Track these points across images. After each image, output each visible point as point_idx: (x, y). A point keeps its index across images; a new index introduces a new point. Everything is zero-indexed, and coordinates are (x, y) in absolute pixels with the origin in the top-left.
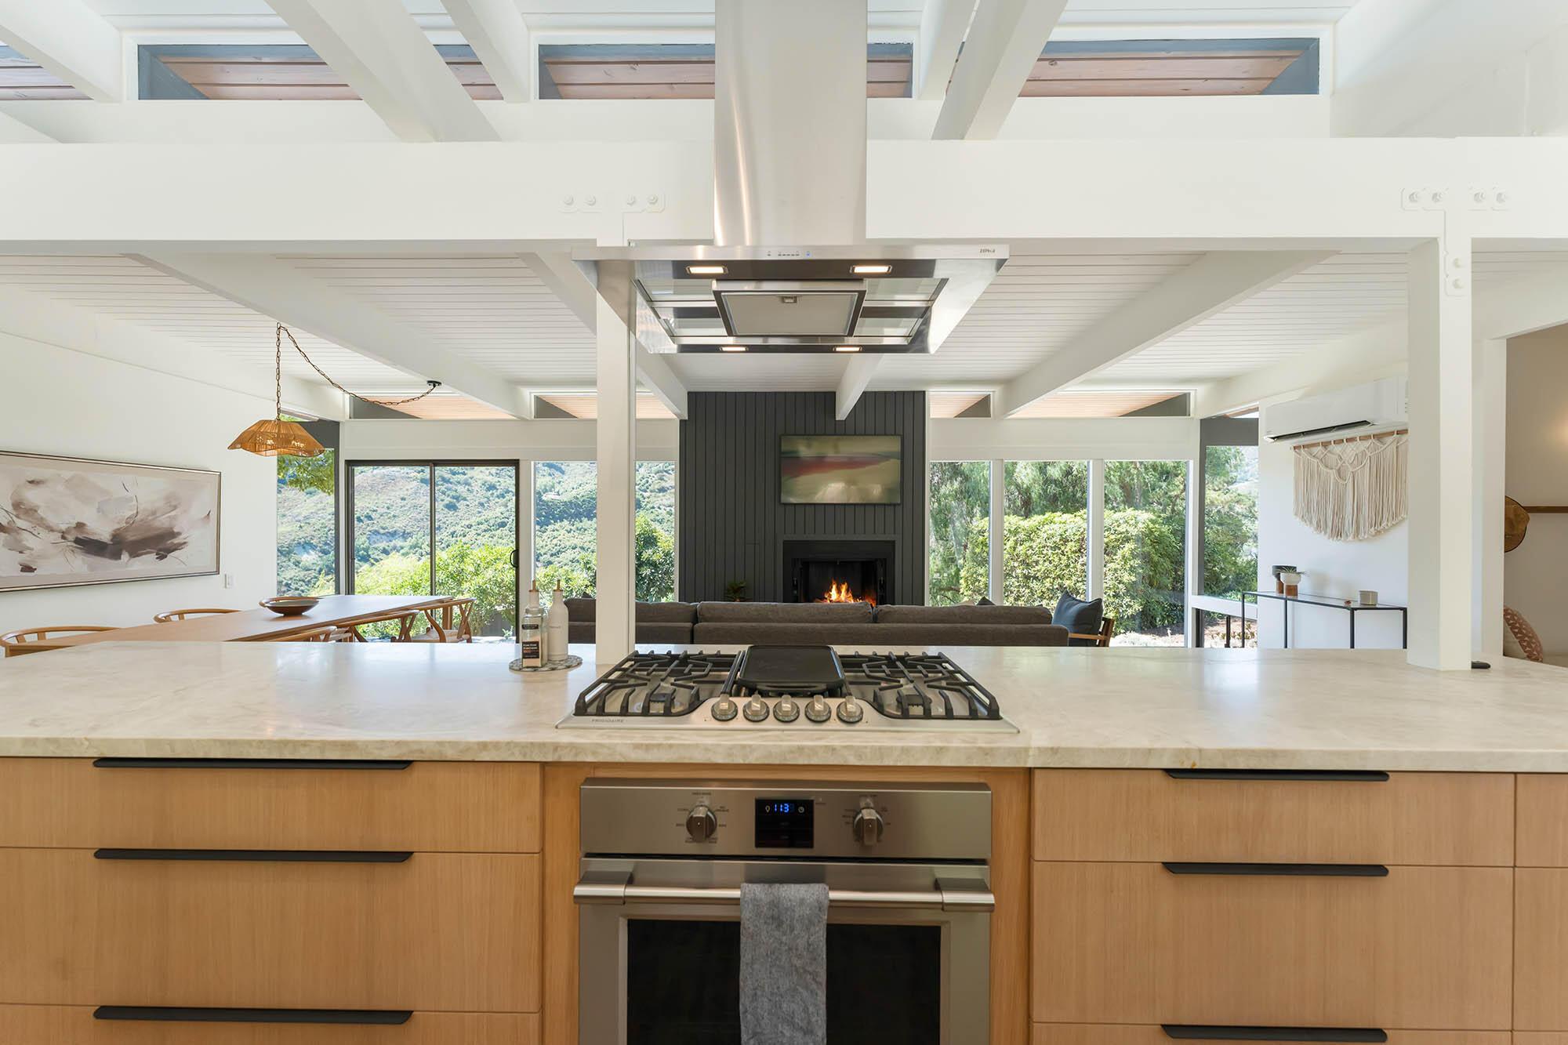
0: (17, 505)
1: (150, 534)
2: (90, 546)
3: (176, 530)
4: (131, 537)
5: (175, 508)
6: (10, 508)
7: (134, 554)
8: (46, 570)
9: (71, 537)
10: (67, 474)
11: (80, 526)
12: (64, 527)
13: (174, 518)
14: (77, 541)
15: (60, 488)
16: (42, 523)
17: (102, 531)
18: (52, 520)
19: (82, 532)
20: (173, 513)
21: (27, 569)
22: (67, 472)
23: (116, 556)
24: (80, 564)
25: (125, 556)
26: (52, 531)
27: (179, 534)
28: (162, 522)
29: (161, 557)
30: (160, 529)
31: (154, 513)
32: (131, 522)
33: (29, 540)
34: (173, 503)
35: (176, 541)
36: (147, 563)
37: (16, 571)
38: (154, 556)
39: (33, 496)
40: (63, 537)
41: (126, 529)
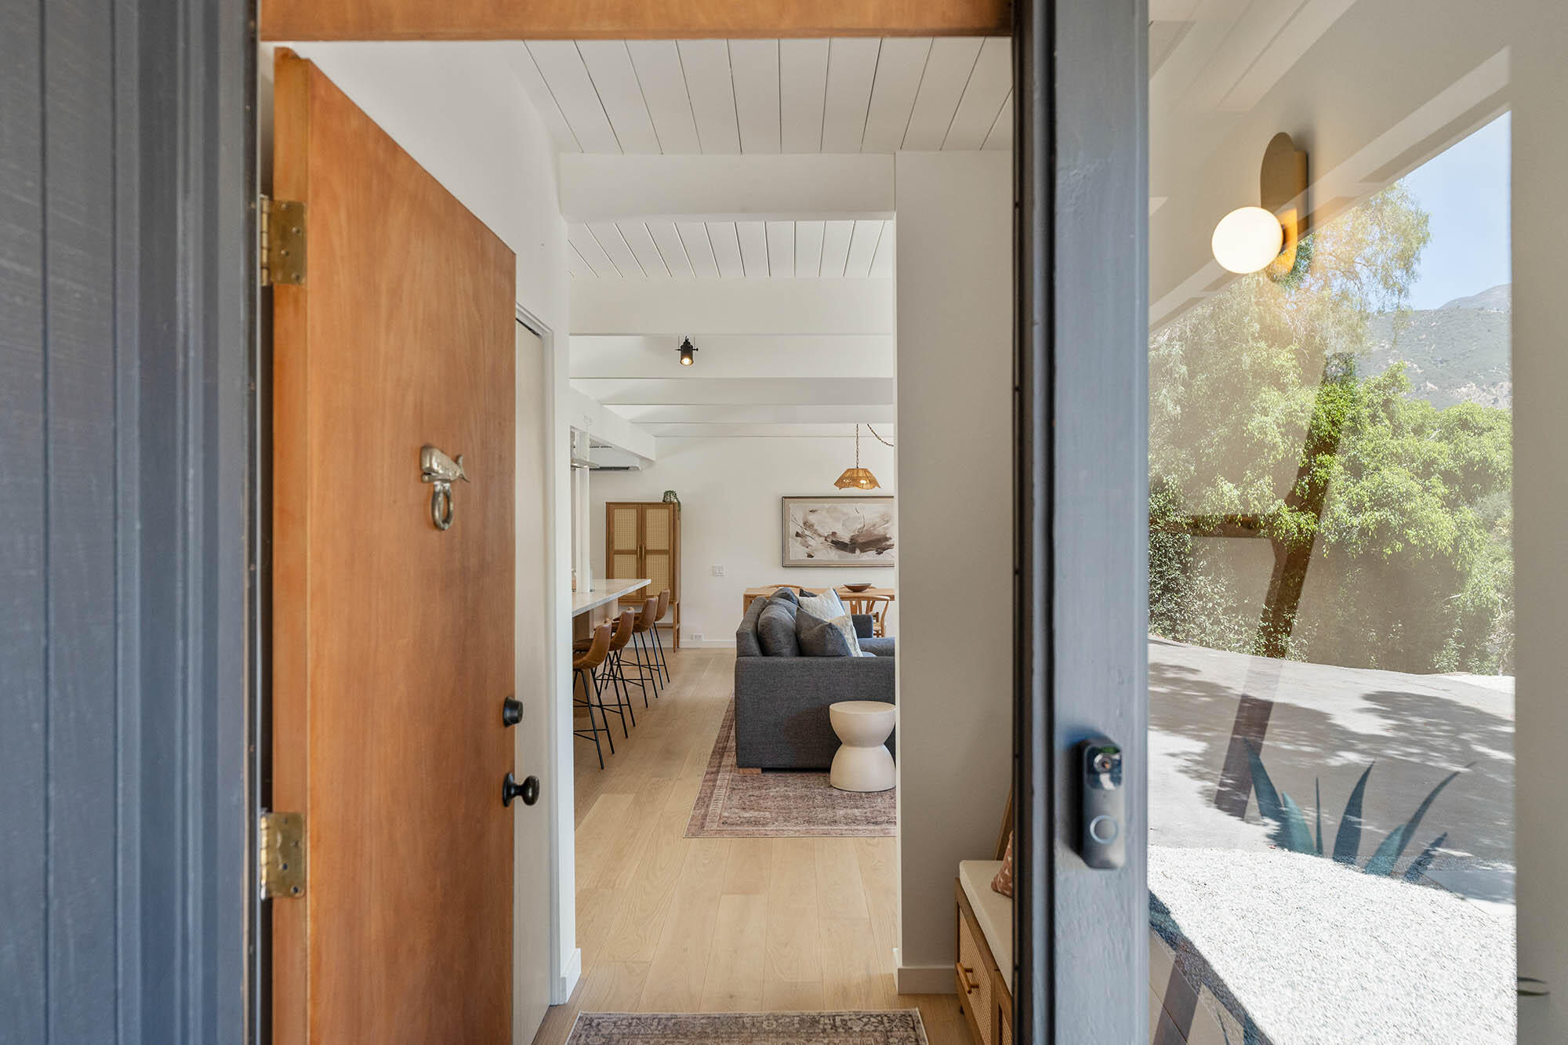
0: (805, 524)
1: (871, 539)
2: (839, 545)
3: (888, 536)
4: (860, 540)
5: (888, 522)
6: (802, 525)
7: (862, 551)
8: (819, 557)
9: (829, 540)
10: (827, 506)
11: (834, 534)
12: (826, 535)
13: (887, 528)
14: (833, 542)
15: (824, 513)
16: (815, 532)
17: (845, 538)
18: (820, 531)
19: (835, 537)
20: (886, 526)
21: (810, 556)
22: (827, 504)
23: (853, 551)
24: (834, 555)
25: (858, 551)
26: (821, 536)
27: (891, 539)
28: (880, 531)
29: (879, 553)
30: (875, 535)
31: (874, 525)
32: (860, 531)
33: (811, 542)
34: (886, 519)
35: (888, 543)
36: (870, 556)
37: (805, 557)
38: (874, 552)
39: (812, 518)
40: (826, 540)
41: (858, 536)
